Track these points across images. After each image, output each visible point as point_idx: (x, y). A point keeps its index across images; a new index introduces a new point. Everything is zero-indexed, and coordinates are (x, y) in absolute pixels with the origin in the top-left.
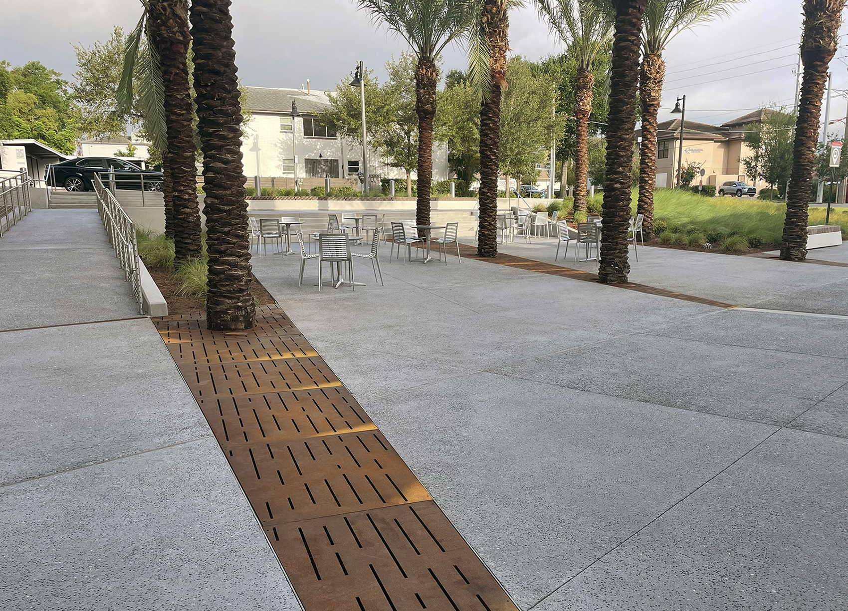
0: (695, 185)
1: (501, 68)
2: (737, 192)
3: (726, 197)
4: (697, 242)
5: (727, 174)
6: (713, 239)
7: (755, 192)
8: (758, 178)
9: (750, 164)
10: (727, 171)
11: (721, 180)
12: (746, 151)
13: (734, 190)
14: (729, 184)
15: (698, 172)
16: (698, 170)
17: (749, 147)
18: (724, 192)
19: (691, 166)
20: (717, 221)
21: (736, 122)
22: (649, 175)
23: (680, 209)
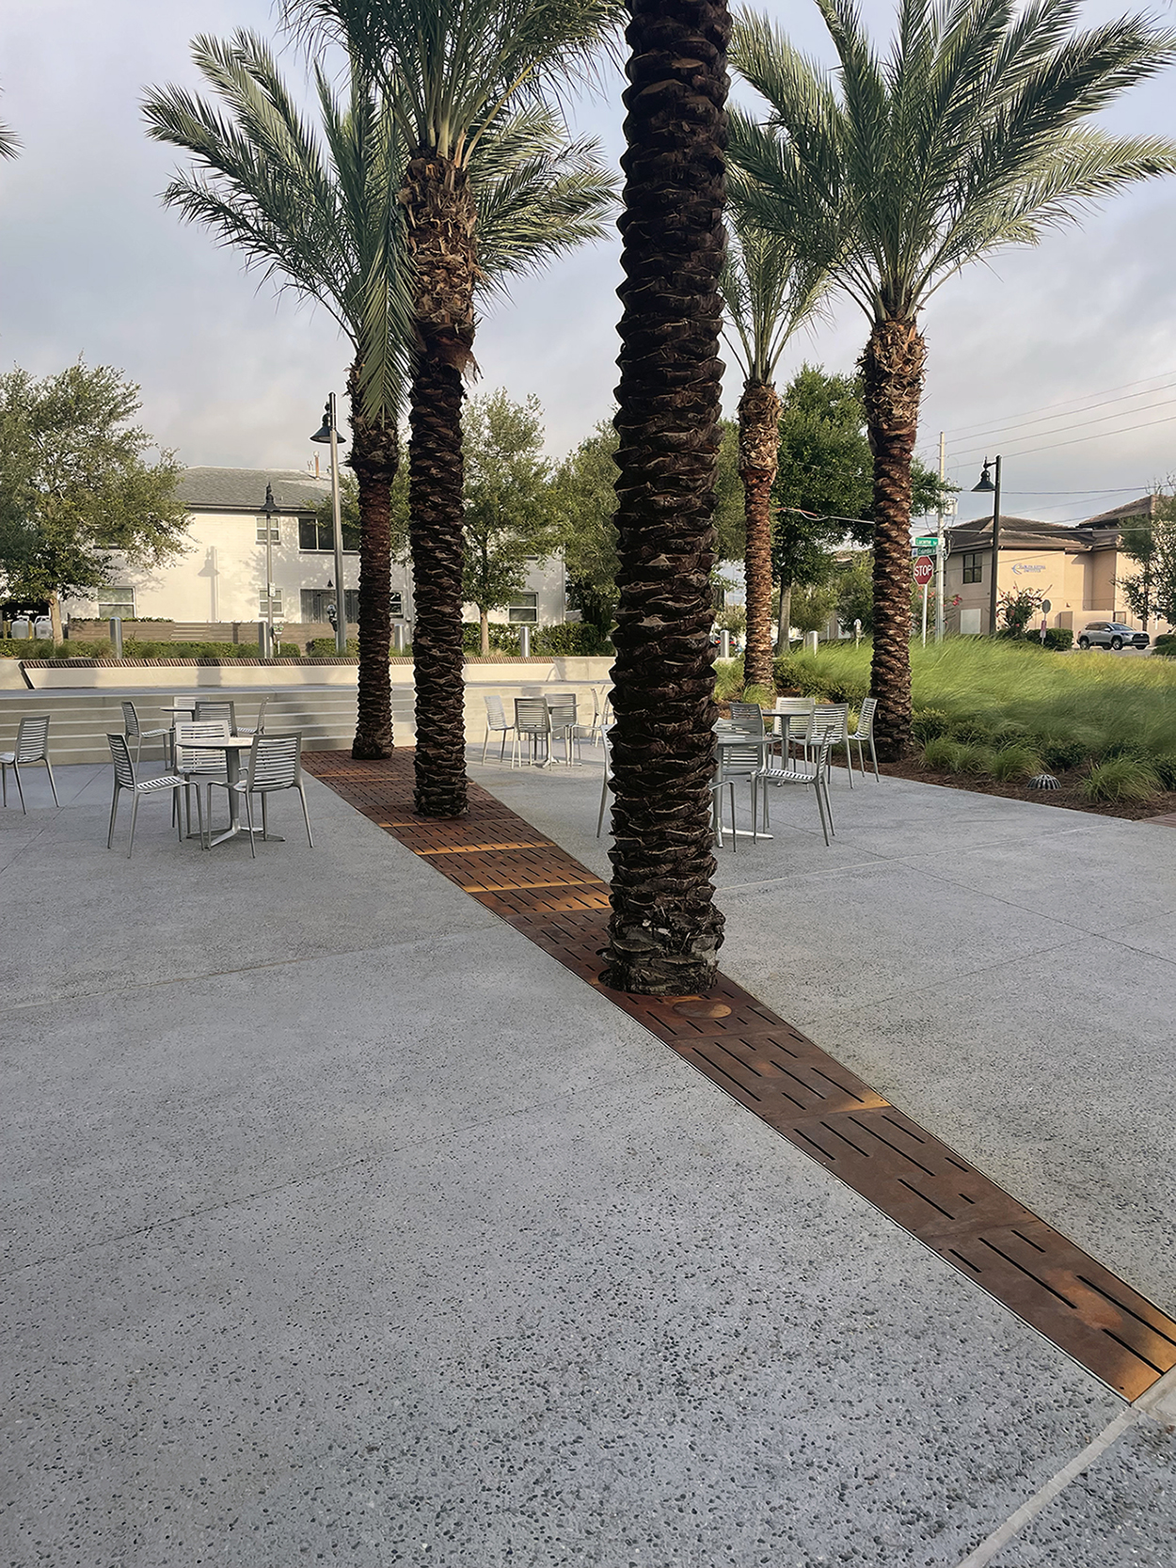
0: (1033, 629)
1: (453, 321)
2: (1113, 641)
3: (1092, 650)
4: (1017, 769)
5: (1092, 610)
6: (1060, 759)
7: (1148, 641)
8: (1152, 616)
9: (1136, 589)
10: (1092, 604)
11: (1082, 619)
12: (1127, 567)
13: (1107, 637)
14: (1097, 627)
15: (1038, 606)
16: (1038, 603)
17: (1132, 560)
18: (1088, 641)
19: (1024, 595)
20: (1071, 710)
21: (1104, 518)
22: (895, 602)
23: (986, 680)
